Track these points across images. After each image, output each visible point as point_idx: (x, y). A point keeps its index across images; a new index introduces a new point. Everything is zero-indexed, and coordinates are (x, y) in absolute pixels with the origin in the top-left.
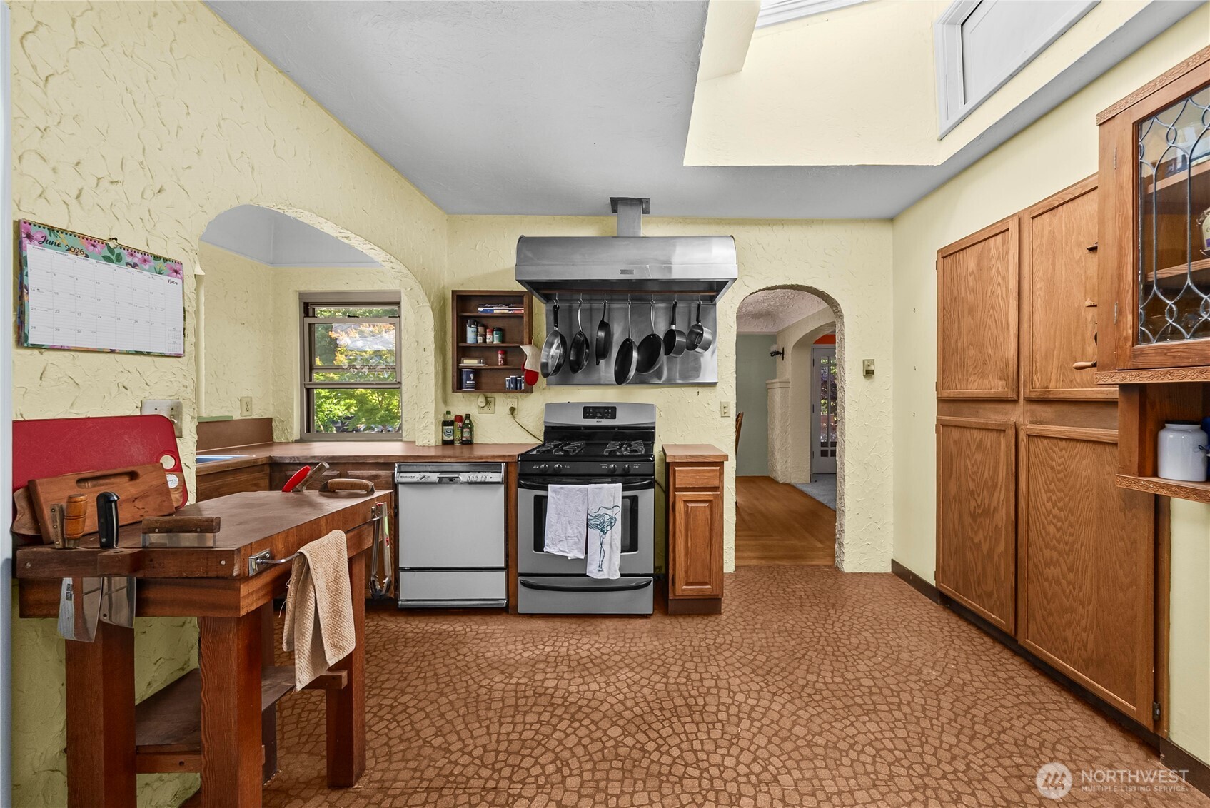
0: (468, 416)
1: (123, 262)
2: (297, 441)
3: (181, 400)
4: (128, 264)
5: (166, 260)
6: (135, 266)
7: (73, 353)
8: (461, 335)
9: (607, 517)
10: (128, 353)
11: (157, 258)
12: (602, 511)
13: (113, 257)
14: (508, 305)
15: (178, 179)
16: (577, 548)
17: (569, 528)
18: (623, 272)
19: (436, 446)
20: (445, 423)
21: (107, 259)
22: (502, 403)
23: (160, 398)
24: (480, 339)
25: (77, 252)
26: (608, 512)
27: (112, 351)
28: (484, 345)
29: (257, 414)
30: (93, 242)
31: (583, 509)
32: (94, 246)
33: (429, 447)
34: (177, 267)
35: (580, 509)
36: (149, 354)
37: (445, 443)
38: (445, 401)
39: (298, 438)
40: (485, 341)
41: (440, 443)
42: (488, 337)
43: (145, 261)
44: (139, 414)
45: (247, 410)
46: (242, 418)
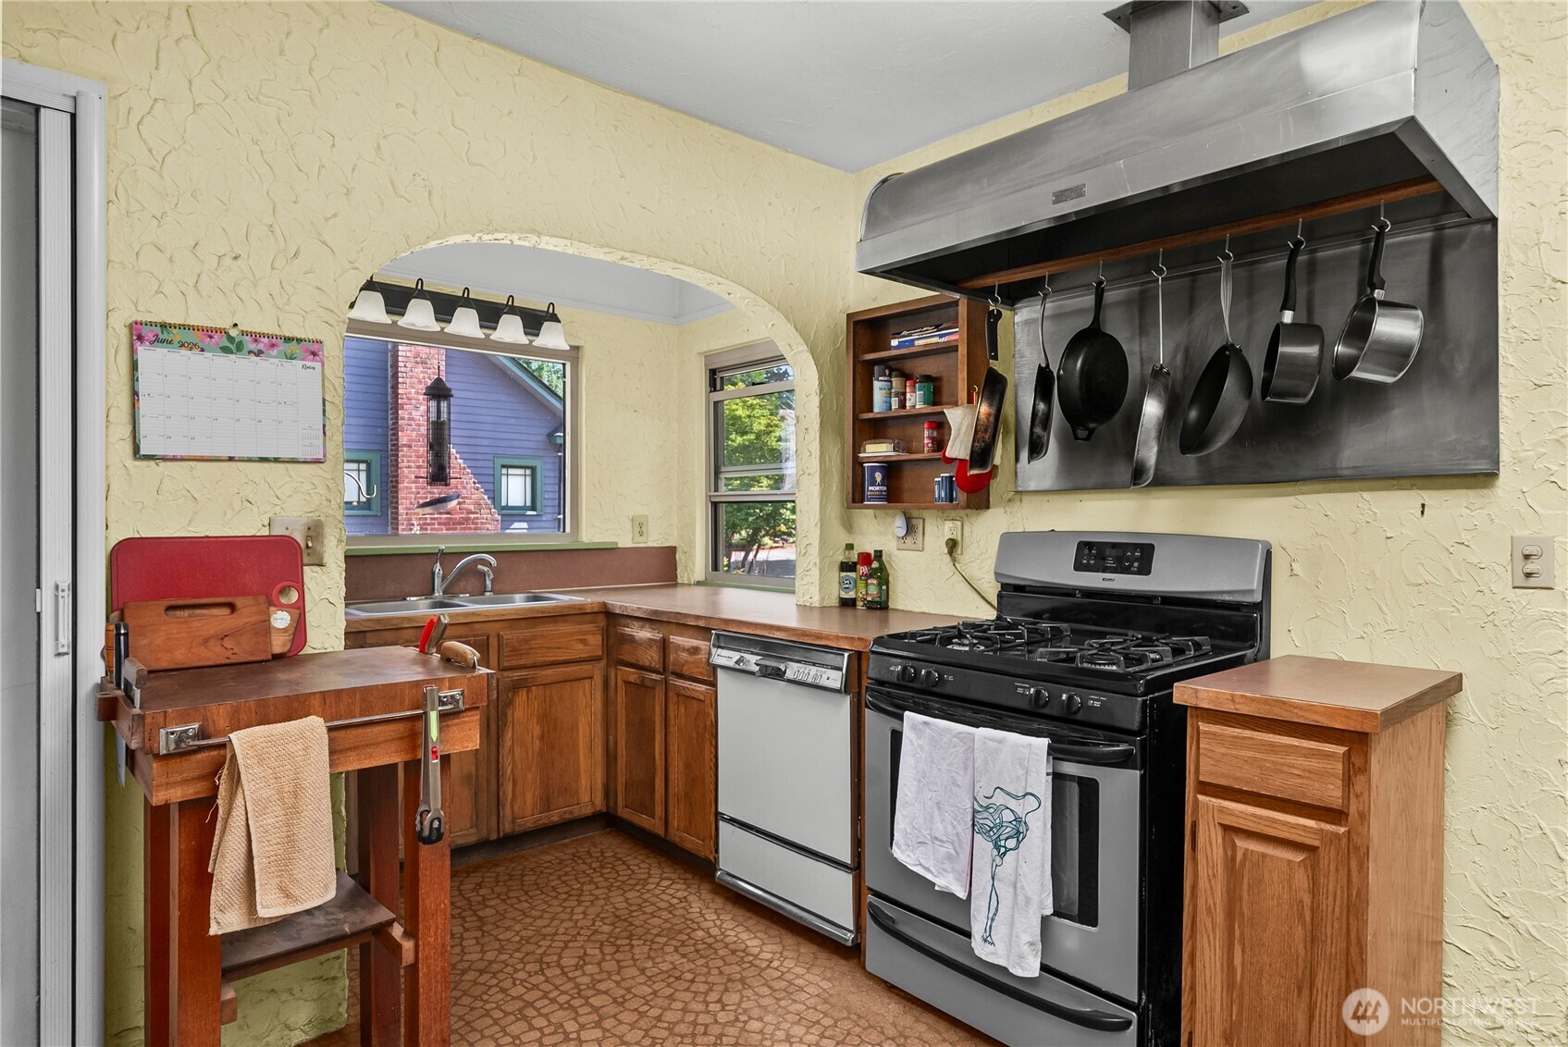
0: (879, 554)
1: (245, 351)
2: (699, 583)
3: (323, 518)
4: (250, 352)
5: (299, 340)
6: (258, 354)
7: (190, 463)
8: (863, 398)
9: (1008, 816)
10: (250, 460)
11: (288, 340)
12: (1000, 799)
13: (233, 347)
14: (937, 327)
15: (319, 234)
16: (954, 871)
17: (937, 819)
18: (1060, 197)
19: (823, 609)
20: (846, 567)
21: (226, 350)
22: (937, 531)
23: (295, 514)
24: (895, 403)
25: (191, 346)
26: (1012, 804)
27: (231, 459)
28: (902, 413)
29: (655, 540)
30: (209, 332)
31: (965, 780)
32: (211, 337)
33: (811, 608)
34: (315, 347)
35: (959, 779)
36: (276, 460)
37: (847, 604)
38: (848, 526)
39: (702, 578)
40: (902, 405)
41: (835, 602)
42: (908, 396)
43: (273, 346)
44: (267, 534)
45: (641, 534)
46: (634, 545)
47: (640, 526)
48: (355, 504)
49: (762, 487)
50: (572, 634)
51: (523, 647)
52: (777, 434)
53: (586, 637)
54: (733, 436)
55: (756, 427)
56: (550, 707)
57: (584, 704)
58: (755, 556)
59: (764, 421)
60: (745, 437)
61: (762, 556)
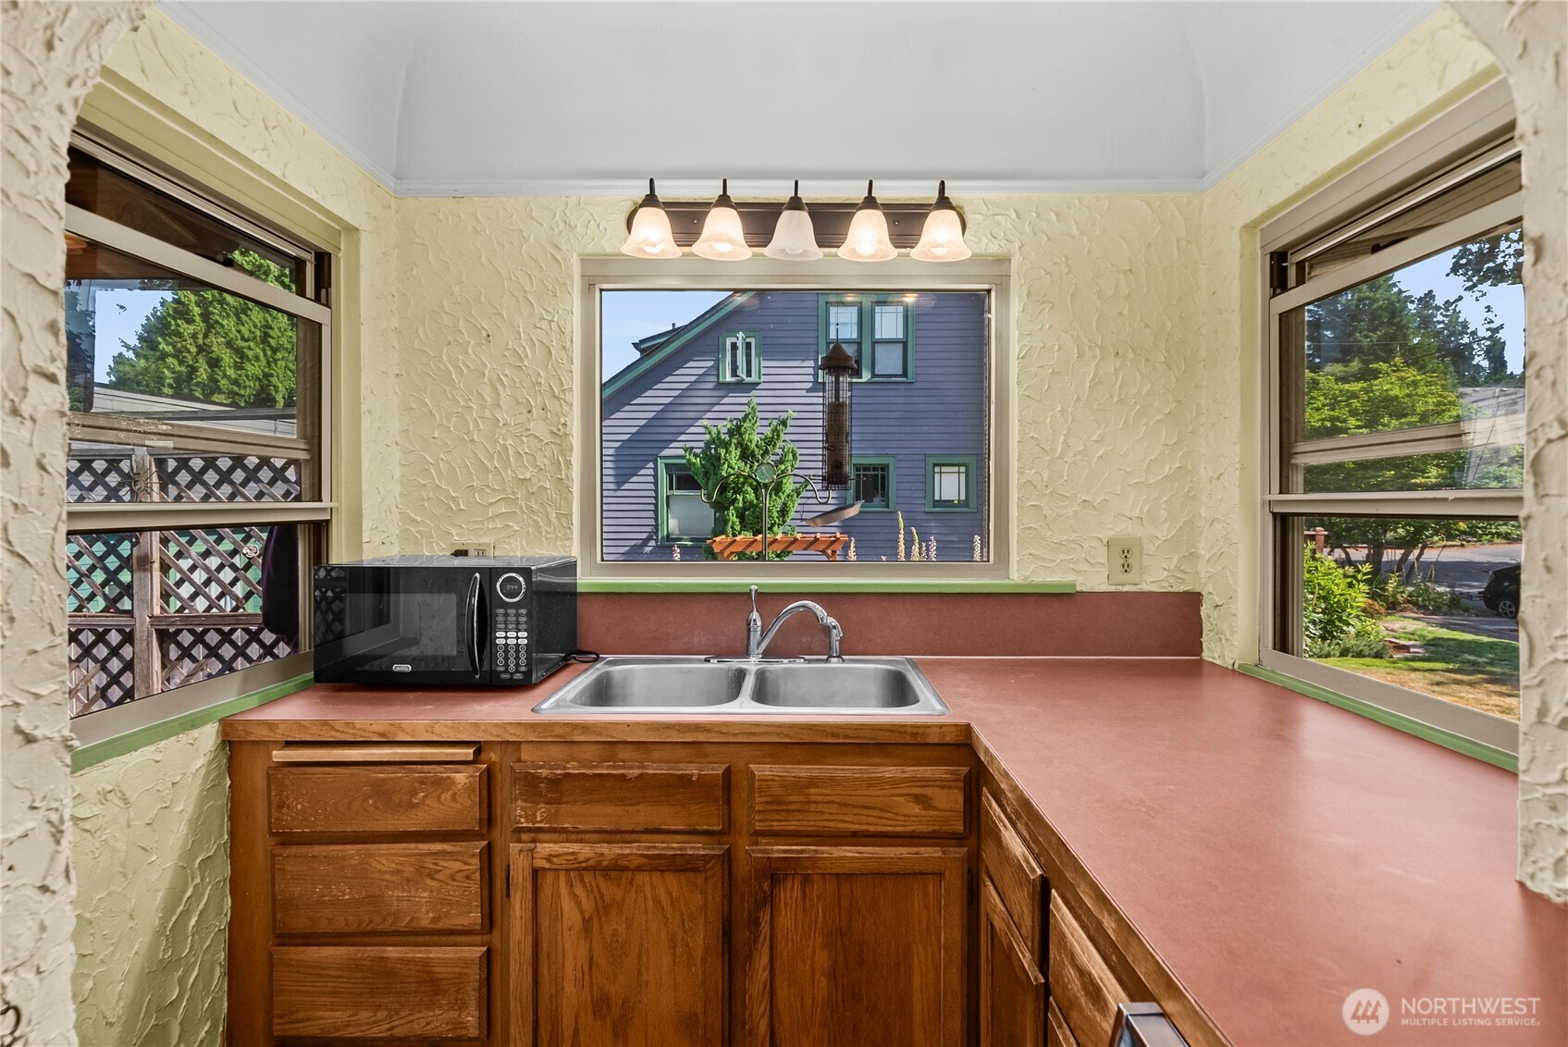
29: (1155, 578)
45: (1126, 568)
46: (1112, 589)
47: (1125, 555)
48: (956, 502)
49: (1428, 477)
50: (895, 782)
51: (791, 798)
52: (1454, 413)
53: (929, 792)
54: (1386, 420)
55: (1420, 407)
56: (850, 920)
57: (924, 924)
58: (1421, 553)
59: (1432, 400)
60: (1403, 420)
61: (1430, 555)
